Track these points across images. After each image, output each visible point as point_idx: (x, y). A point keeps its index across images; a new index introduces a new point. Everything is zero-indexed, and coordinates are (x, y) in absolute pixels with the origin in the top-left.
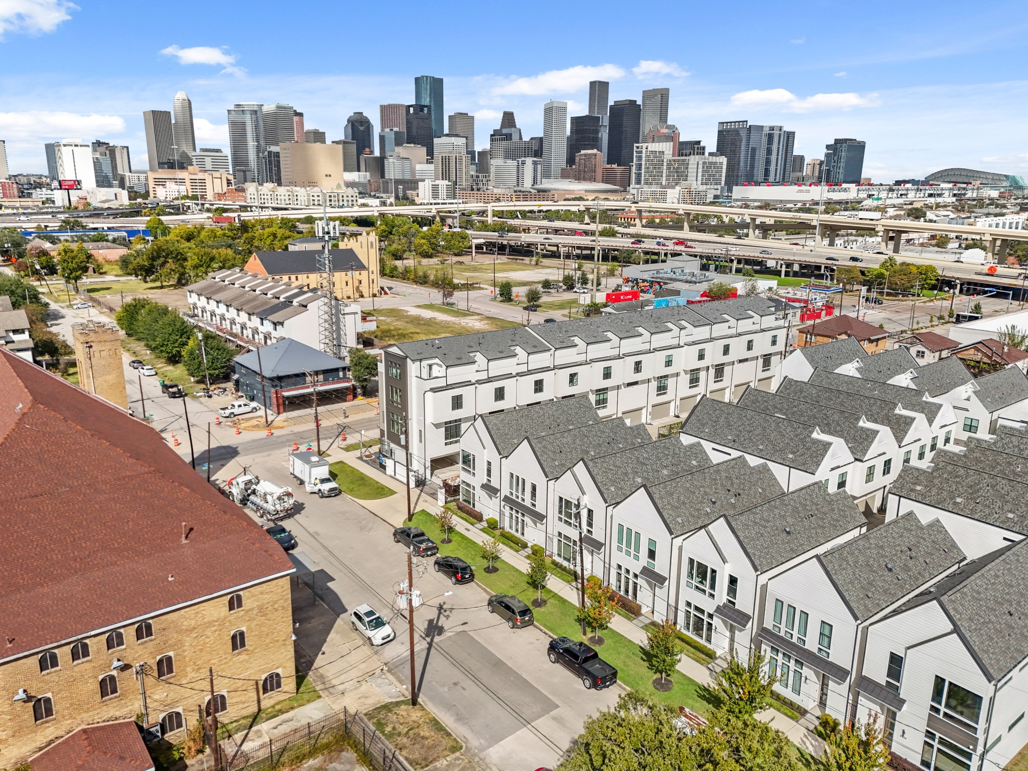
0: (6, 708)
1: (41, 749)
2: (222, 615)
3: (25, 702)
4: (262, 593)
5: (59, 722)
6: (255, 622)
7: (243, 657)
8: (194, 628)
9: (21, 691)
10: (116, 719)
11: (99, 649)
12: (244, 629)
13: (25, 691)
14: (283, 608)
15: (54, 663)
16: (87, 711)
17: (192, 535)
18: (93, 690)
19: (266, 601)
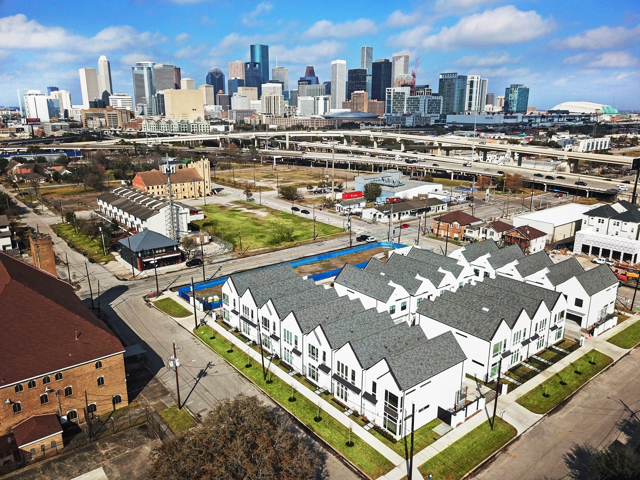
0: (2, 406)
1: (17, 424)
2: (93, 370)
3: (10, 404)
4: (110, 361)
5: (24, 413)
6: (108, 374)
7: (103, 388)
8: (81, 376)
9: (8, 400)
10: (48, 413)
11: (40, 384)
12: (103, 376)
13: (9, 400)
14: (121, 367)
15: (21, 389)
16: (35, 409)
17: (80, 336)
18: (38, 400)
19: (112, 365)
